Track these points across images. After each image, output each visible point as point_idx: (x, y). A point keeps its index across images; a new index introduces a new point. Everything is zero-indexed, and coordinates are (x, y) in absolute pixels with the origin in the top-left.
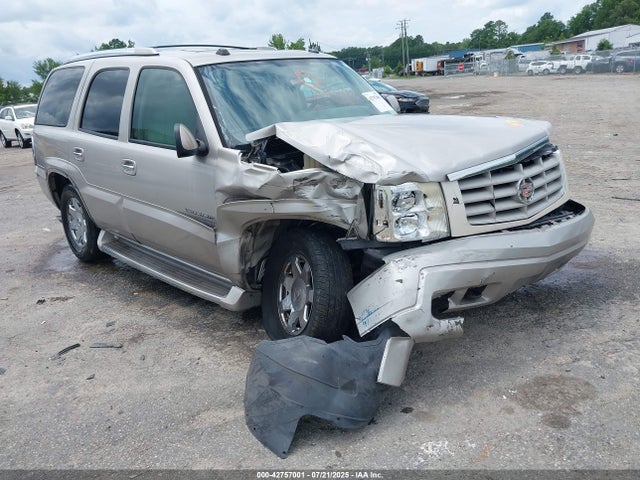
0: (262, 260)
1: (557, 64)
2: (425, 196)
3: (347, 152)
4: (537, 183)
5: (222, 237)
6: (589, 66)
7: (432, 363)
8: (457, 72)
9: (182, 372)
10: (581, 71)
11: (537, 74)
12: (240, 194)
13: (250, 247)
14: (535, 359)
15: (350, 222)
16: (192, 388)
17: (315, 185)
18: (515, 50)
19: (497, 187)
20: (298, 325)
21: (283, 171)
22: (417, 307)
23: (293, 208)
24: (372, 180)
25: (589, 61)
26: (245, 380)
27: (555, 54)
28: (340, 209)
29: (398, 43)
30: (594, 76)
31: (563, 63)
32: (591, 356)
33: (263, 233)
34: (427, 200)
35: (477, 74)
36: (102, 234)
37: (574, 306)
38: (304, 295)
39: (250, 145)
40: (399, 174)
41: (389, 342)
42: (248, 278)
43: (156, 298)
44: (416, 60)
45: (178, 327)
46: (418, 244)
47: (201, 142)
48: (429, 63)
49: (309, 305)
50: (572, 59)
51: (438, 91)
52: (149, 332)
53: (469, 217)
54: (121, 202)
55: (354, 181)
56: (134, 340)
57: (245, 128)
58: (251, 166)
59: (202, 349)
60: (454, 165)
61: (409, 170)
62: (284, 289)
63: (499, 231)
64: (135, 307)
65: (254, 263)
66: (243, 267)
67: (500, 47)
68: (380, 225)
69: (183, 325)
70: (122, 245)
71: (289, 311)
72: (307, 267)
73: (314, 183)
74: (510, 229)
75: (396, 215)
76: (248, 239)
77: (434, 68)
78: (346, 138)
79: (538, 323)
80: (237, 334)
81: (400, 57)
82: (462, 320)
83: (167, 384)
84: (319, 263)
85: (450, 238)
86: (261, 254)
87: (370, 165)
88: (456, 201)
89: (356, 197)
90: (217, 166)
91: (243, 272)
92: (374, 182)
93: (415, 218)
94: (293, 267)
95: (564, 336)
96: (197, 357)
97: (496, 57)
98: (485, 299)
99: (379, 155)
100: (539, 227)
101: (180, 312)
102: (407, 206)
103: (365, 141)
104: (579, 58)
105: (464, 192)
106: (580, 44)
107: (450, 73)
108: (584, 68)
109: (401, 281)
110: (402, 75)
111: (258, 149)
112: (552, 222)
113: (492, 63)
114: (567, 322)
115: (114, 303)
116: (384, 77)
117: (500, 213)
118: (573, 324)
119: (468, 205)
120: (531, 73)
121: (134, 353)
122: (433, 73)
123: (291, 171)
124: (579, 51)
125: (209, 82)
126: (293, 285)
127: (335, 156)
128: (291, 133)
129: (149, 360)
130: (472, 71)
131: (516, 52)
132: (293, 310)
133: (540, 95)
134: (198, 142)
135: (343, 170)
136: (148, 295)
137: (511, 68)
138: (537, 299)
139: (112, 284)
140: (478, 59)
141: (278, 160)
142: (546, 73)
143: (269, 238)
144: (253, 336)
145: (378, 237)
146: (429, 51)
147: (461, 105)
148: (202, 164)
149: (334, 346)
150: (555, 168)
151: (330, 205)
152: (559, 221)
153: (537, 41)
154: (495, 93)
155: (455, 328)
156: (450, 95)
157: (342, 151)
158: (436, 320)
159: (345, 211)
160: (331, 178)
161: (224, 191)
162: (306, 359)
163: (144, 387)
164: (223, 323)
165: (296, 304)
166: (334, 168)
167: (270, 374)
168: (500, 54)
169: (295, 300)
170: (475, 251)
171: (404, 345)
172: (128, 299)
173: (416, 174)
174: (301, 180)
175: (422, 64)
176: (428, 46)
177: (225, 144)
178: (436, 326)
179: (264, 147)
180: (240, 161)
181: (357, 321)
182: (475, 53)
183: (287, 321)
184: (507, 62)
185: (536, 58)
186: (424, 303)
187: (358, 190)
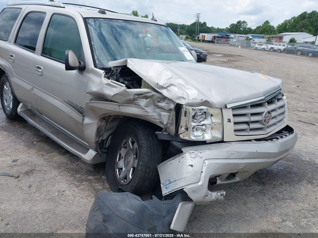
0: (110, 136)
1: (270, 46)
2: (212, 115)
3: (169, 83)
4: (273, 114)
5: (87, 121)
6: (284, 49)
7: (202, 212)
8: (221, 43)
9: (53, 199)
10: (281, 51)
11: (259, 50)
12: (101, 97)
13: (103, 128)
14: (261, 217)
15: (165, 123)
16: (56, 211)
17: (147, 99)
18: (250, 36)
19: (252, 114)
20: (126, 178)
21: (128, 87)
22: (200, 184)
23: (132, 110)
24: (182, 102)
25: (285, 47)
26: (89, 210)
27: (269, 41)
28: (160, 115)
29: (194, 24)
30: (287, 55)
31: (272, 46)
32: (291, 218)
33: (112, 121)
34: (213, 118)
35: (231, 45)
36: (21, 105)
37: (281, 184)
38: (132, 162)
39: (111, 68)
40: (199, 101)
41: (180, 204)
42: (100, 146)
43: (46, 147)
44: (202, 34)
45: (55, 168)
46: (204, 143)
47: (82, 63)
48: (208, 37)
49: (134, 168)
50: (276, 45)
51: (212, 51)
52: (37, 169)
53: (235, 131)
54: (32, 89)
55: (171, 100)
56: (27, 173)
57: (109, 58)
58: (109, 81)
59: (67, 185)
60: (231, 99)
61: (205, 99)
62: (120, 155)
63: (250, 140)
64: (33, 151)
65: (105, 137)
66: (97, 139)
67: (243, 34)
68: (183, 129)
69: (59, 167)
70: (31, 113)
71: (122, 169)
72: (136, 145)
73: (146, 98)
74: (256, 140)
75: (193, 124)
76: (103, 123)
77: (210, 39)
78: (169, 74)
79: (262, 192)
80: (89, 178)
81: (194, 31)
82: (225, 193)
83: (40, 207)
84: (143, 145)
85: (222, 142)
86: (109, 133)
87: (182, 92)
88: (229, 121)
89: (170, 110)
90: (89, 78)
91: (97, 142)
92: (183, 104)
93: (204, 127)
94: (127, 144)
95: (277, 203)
96: (63, 190)
97: (240, 38)
98: (237, 179)
99: (187, 87)
100: (271, 139)
101: (58, 158)
102: (201, 120)
103: (180, 77)
104: (280, 45)
105: (234, 115)
106: (281, 38)
107: (218, 43)
108: (282, 50)
109: (192, 166)
110: (194, 40)
111: (115, 71)
112: (278, 137)
113: (239, 41)
114: (278, 194)
115: (21, 147)
116: (185, 40)
117: (252, 130)
118: (281, 196)
119: (235, 123)
120: (256, 49)
121: (25, 182)
122: (209, 42)
123: (134, 88)
124: (280, 42)
125: (91, 28)
126: (126, 153)
127: (161, 84)
128: (136, 65)
129: (33, 189)
130: (228, 43)
131: (251, 37)
132: (124, 169)
133: (261, 60)
134: (80, 62)
135: (165, 92)
136: (42, 145)
137: (247, 45)
138: (261, 176)
139: (22, 135)
140: (232, 38)
141: (126, 80)
142: (264, 50)
143: (115, 124)
144: (98, 180)
145: (181, 136)
146: (209, 30)
147: (222, 60)
148: (81, 75)
149: (146, 203)
150: (282, 107)
151: (154, 112)
152: (282, 137)
153: (261, 34)
154: (239, 56)
155: (220, 198)
156: (216, 54)
157: (166, 82)
158: (210, 192)
159: (162, 116)
160: (157, 96)
161: (92, 94)
162: (127, 210)
163: (26, 208)
164: (82, 169)
165: (126, 165)
166: (160, 91)
167: (103, 214)
168: (242, 37)
169: (126, 162)
170: (236, 152)
171: (189, 206)
172: (30, 145)
173: (208, 102)
174: (139, 95)
175: (205, 36)
176: (208, 28)
177: (95, 66)
178: (209, 196)
179: (118, 71)
180: (103, 77)
181: (162, 186)
182: (231, 35)
183: (119, 174)
184: (246, 42)
185: (259, 42)
186: (204, 182)
187: (172, 106)
